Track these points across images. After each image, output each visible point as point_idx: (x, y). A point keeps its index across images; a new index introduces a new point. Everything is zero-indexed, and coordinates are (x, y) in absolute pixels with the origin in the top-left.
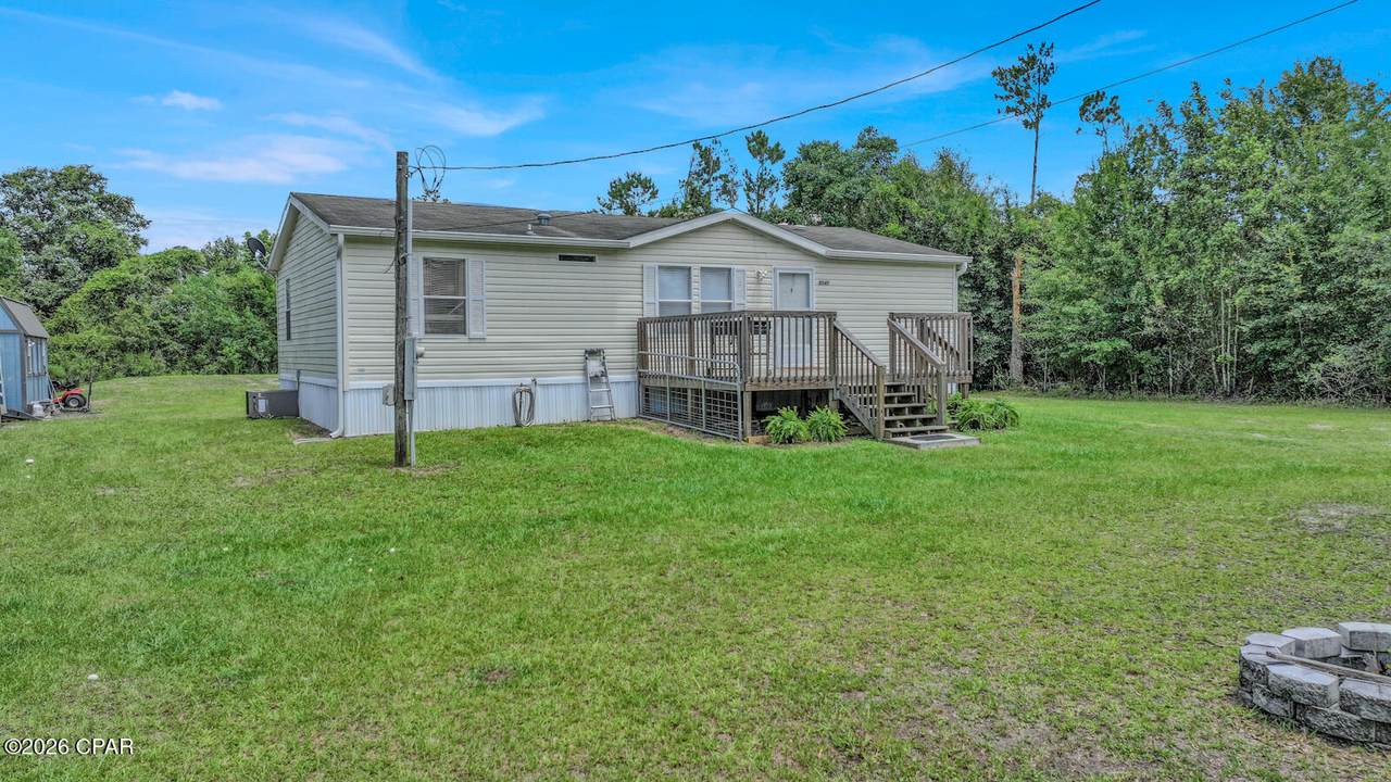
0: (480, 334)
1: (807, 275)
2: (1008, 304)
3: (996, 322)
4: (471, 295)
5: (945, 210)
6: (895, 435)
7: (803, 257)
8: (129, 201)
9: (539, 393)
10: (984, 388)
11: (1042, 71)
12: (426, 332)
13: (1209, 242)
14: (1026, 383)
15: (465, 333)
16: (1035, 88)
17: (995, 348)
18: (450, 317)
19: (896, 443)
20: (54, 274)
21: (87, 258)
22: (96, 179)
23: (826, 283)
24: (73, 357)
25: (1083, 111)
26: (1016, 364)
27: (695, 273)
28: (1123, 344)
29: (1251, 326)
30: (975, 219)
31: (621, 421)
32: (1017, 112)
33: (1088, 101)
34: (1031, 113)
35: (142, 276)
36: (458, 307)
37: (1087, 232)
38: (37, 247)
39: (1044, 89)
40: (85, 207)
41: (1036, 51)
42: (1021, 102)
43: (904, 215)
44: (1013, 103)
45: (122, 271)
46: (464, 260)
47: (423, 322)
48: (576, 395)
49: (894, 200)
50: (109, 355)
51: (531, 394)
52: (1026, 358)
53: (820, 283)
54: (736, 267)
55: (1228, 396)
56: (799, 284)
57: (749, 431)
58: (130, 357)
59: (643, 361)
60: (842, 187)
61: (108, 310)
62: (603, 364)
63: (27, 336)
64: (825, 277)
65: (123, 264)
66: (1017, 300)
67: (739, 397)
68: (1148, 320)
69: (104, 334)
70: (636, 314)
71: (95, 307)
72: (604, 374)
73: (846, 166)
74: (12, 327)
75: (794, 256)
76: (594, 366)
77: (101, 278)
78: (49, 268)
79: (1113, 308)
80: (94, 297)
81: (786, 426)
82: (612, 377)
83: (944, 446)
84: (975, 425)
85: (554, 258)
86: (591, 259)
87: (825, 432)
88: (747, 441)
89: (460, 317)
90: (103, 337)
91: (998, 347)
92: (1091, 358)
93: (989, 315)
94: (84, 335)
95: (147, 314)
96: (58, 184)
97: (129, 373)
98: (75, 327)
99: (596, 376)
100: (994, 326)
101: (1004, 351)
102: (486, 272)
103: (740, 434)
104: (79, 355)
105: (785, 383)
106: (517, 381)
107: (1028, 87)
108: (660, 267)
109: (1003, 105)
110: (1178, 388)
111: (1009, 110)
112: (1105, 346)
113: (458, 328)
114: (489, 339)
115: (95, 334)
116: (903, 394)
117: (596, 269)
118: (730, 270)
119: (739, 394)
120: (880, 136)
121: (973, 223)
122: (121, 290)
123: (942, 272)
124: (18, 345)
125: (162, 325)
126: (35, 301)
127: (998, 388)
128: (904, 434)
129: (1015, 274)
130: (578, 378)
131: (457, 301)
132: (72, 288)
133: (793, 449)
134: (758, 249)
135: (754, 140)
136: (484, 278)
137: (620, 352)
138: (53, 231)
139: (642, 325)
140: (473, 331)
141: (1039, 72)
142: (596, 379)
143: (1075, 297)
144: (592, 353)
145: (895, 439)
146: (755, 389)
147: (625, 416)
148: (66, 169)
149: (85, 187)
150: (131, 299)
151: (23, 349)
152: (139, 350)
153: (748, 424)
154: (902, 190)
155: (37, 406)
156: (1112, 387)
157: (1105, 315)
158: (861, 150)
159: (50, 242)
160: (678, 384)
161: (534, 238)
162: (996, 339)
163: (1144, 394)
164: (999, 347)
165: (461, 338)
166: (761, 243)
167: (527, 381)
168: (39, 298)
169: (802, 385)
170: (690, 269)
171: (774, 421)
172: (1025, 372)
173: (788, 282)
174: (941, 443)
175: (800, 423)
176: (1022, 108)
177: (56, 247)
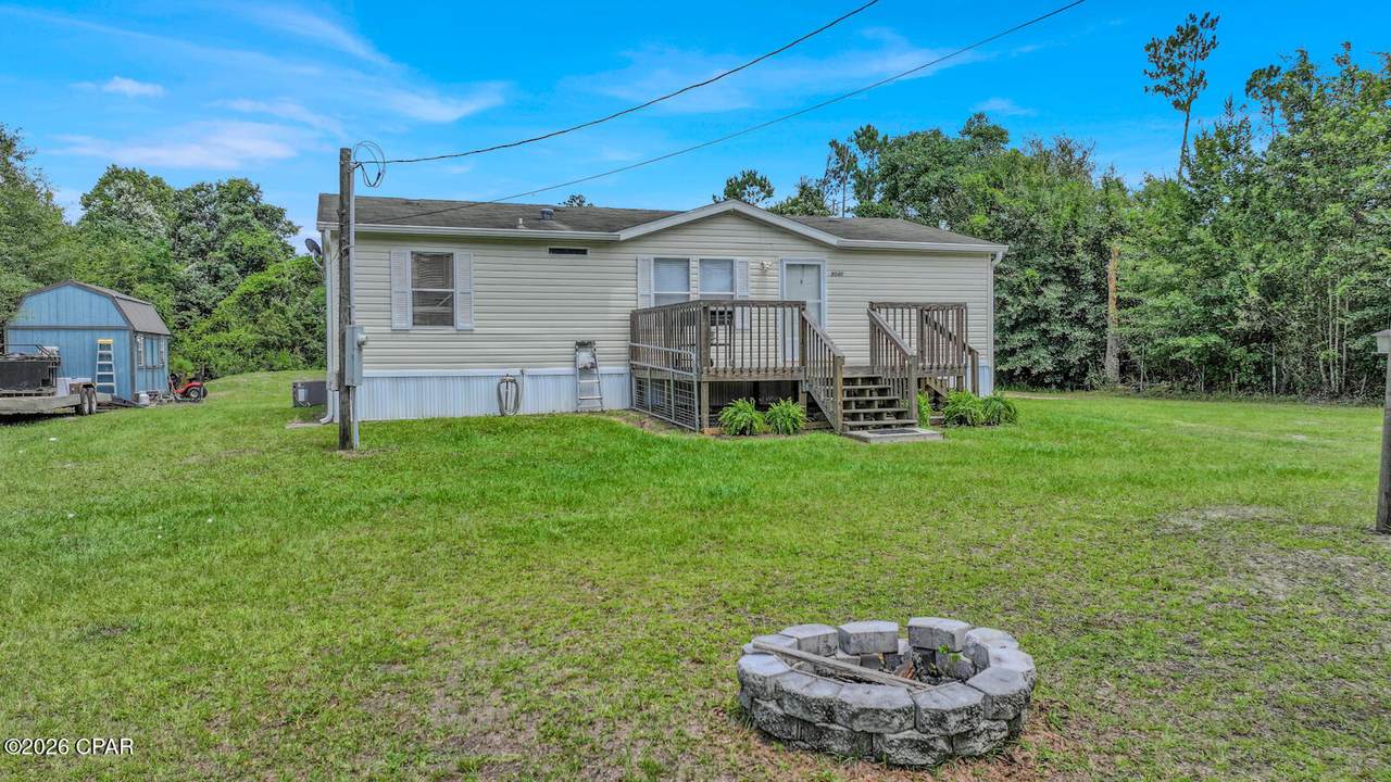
0: (468, 326)
1: (819, 266)
2: (1104, 298)
3: (1091, 318)
4: (459, 288)
5: (1035, 200)
6: (852, 428)
7: (811, 248)
8: (281, 211)
9: (527, 384)
10: (1078, 388)
11: (1200, 46)
12: (414, 324)
13: (1311, 226)
14: (1123, 382)
15: (453, 325)
16: (1190, 64)
17: (1089, 345)
18: (438, 309)
19: (850, 436)
20: (216, 279)
21: (242, 264)
22: (252, 192)
23: (840, 275)
24: (223, 354)
25: (1250, 86)
26: (1111, 363)
27: (694, 264)
28: (1214, 339)
29: (1355, 318)
30: (1068, 209)
31: (610, 413)
32: (1167, 91)
33: (1258, 74)
34: (1183, 94)
35: (286, 280)
36: (447, 300)
37: (1179, 219)
38: (203, 253)
39: (1200, 65)
40: (241, 217)
41: (1197, 24)
42: (1174, 82)
43: (992, 207)
44: (1164, 81)
45: (269, 276)
46: (452, 254)
47: (410, 314)
48: (566, 385)
49: (981, 190)
50: (255, 353)
51: (517, 385)
52: (1123, 356)
53: (833, 274)
54: (738, 258)
55: (1334, 397)
56: (810, 276)
57: (706, 422)
58: (271, 354)
59: (634, 353)
60: (937, 176)
61: (257, 311)
62: (594, 356)
63: (137, 332)
64: (839, 268)
65: (270, 269)
66: (1112, 295)
67: (696, 387)
68: (1241, 314)
69: (251, 333)
70: (630, 306)
71: (245, 309)
72: (594, 366)
73: (946, 154)
74: (122, 323)
75: (803, 246)
76: (584, 358)
77: (251, 283)
78: (212, 273)
79: (1207, 302)
80: (245, 299)
81: (739, 418)
82: (602, 369)
83: (899, 440)
84: (962, 421)
85: (544, 252)
86: (584, 252)
87: (783, 425)
88: (703, 432)
89: (448, 310)
90: (250, 336)
91: (1093, 343)
92: (1178, 355)
93: (1083, 310)
94: (233, 334)
95: (290, 315)
96: (222, 197)
97: (271, 368)
98: (227, 328)
99: (586, 368)
100: (1088, 322)
101: (1099, 347)
102: (474, 266)
103: (697, 425)
104: (228, 353)
105: (746, 374)
106: (503, 372)
107: (1183, 65)
108: (656, 260)
109: (1152, 83)
110: (1283, 388)
111: (1158, 88)
112: (1195, 342)
113: (447, 320)
114: (477, 330)
115: (244, 334)
116: (881, 386)
117: (590, 262)
118: (732, 261)
119: (695, 384)
120: (991, 124)
121: (1066, 213)
122: (268, 292)
123: (972, 262)
124: (128, 341)
125: (304, 325)
126: (198, 304)
127: (1092, 387)
128: (864, 427)
129: (1111, 267)
130: (568, 369)
131: (447, 293)
132: (229, 290)
133: (746, 441)
134: (763, 241)
135: (864, 134)
136: (471, 270)
137: (613, 345)
138: (217, 240)
139: (634, 316)
140: (461, 321)
141: (1197, 46)
142: (587, 371)
143: (1167, 288)
144: (582, 345)
145: (854, 433)
146: (712, 379)
147: (620, 408)
148: (230, 182)
149: (244, 198)
150: (275, 300)
151: (133, 344)
152: (280, 347)
153: (705, 416)
154: (992, 180)
155: (143, 395)
156: (1210, 386)
157: (1194, 308)
158: (967, 138)
159: (213, 250)
160: (658, 376)
161: (522, 231)
162: (1090, 335)
163: (1241, 394)
164: (1095, 344)
165: (450, 329)
166: (768, 234)
167: (516, 371)
168: (201, 301)
169: (766, 376)
170: (688, 261)
171: (727, 413)
172: (1122, 370)
173: (797, 273)
174: (896, 437)
175: (756, 415)
176: (1173, 88)
177: (218, 254)
